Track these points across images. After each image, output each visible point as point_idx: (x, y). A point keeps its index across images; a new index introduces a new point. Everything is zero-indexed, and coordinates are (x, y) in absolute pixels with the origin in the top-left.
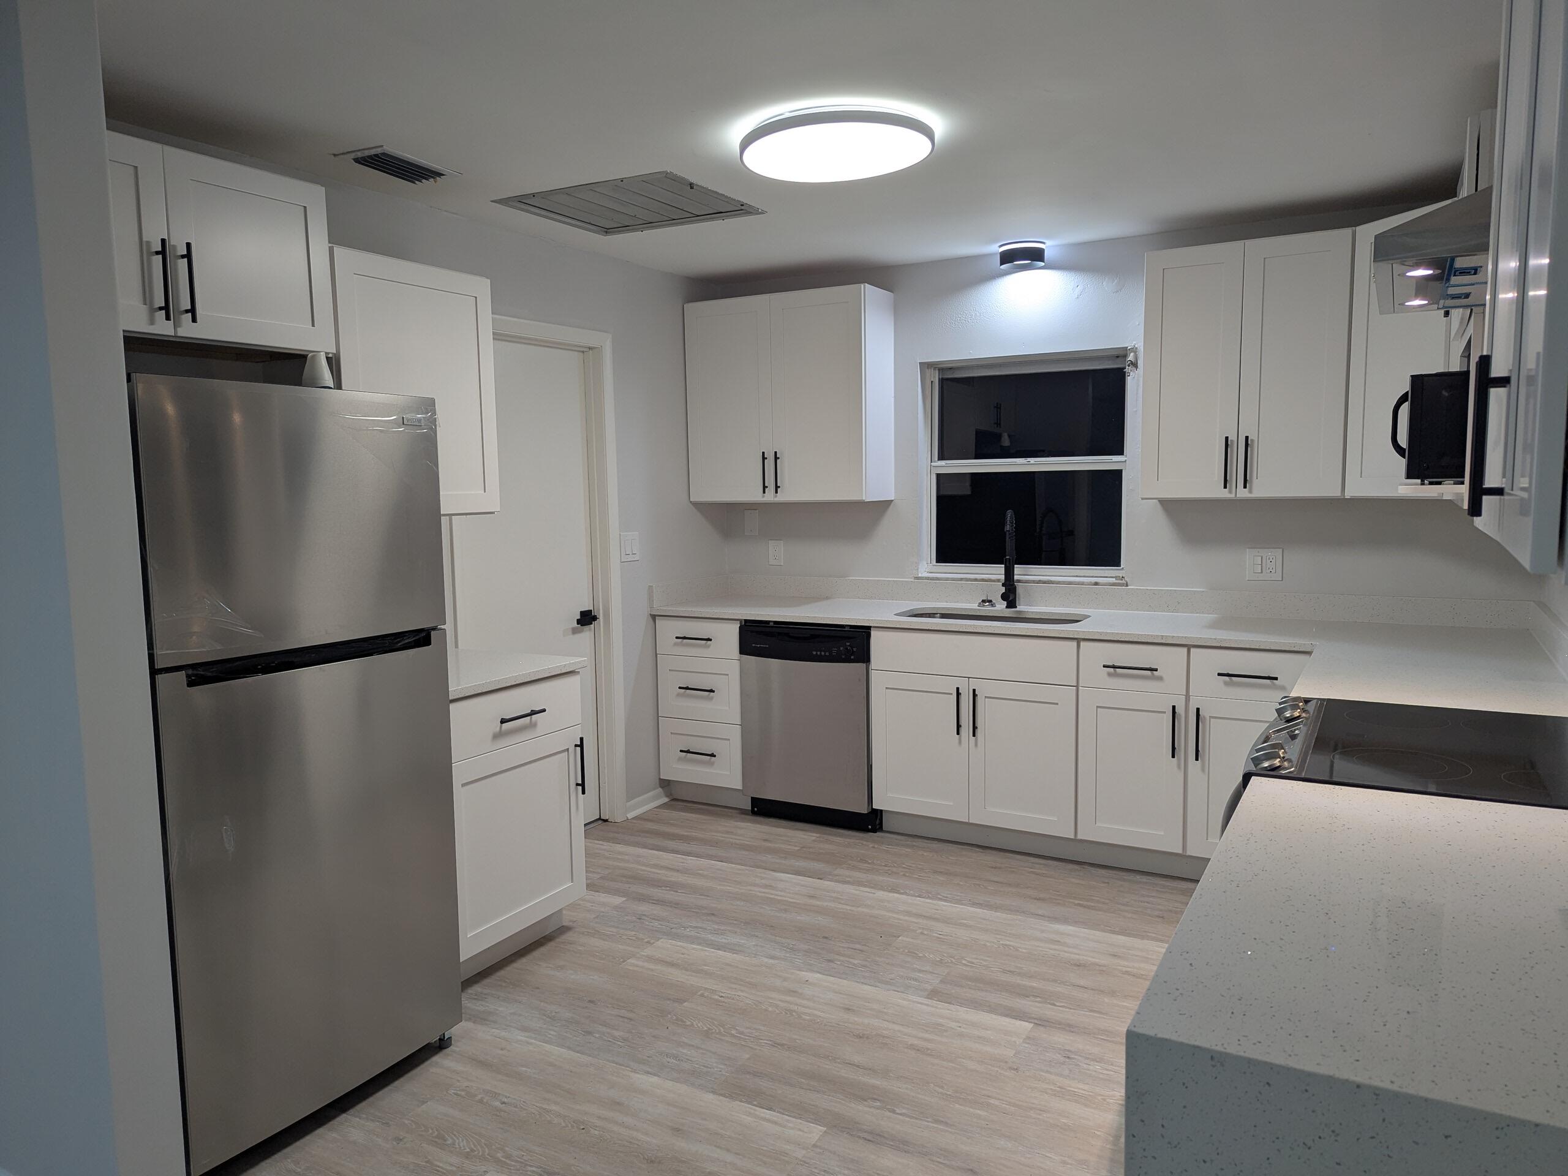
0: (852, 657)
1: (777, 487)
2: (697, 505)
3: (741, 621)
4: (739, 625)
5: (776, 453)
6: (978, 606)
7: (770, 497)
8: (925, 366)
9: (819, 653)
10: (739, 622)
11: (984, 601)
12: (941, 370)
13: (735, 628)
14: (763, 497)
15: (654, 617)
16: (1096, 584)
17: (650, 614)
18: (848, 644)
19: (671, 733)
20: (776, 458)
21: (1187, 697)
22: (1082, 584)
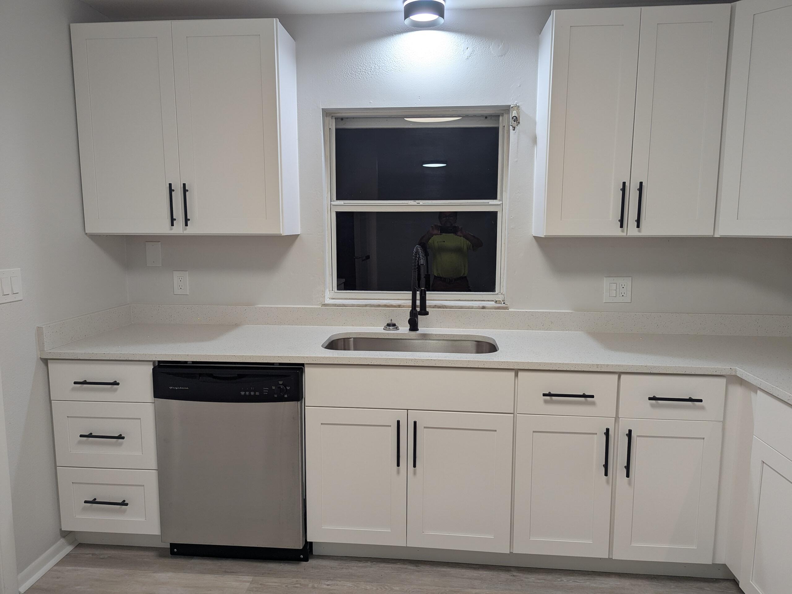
0: (286, 396)
1: (187, 220)
2: (96, 238)
3: (154, 362)
4: (152, 367)
5: (184, 185)
6: (384, 329)
7: (179, 229)
8: (327, 113)
9: (247, 393)
10: (152, 363)
11: (389, 325)
12: (340, 120)
13: (148, 369)
14: (171, 229)
15: (46, 361)
16: (484, 308)
17: (40, 358)
18: (281, 382)
19: (73, 483)
20: (185, 191)
21: (617, 418)
22: (472, 308)
